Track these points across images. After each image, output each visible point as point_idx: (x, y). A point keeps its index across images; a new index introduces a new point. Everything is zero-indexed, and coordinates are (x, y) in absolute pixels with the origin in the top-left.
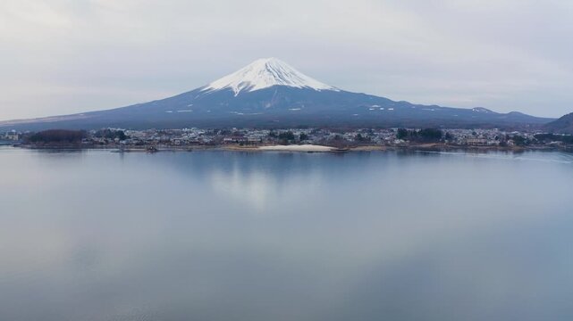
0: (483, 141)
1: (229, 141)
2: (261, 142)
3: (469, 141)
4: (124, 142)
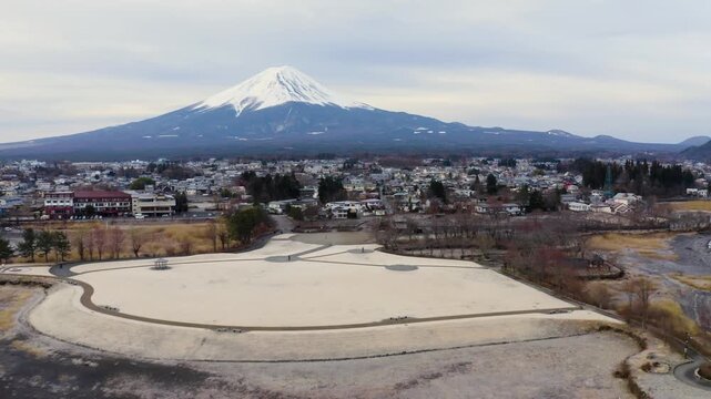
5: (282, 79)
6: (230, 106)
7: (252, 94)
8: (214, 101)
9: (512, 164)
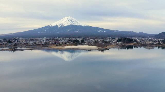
0: (152, 43)
1: (53, 44)
2: (65, 44)
3: (146, 43)
4: (10, 44)
5: (69, 19)
6: (57, 26)
7: (62, 23)
8: (53, 25)
9: (114, 38)
